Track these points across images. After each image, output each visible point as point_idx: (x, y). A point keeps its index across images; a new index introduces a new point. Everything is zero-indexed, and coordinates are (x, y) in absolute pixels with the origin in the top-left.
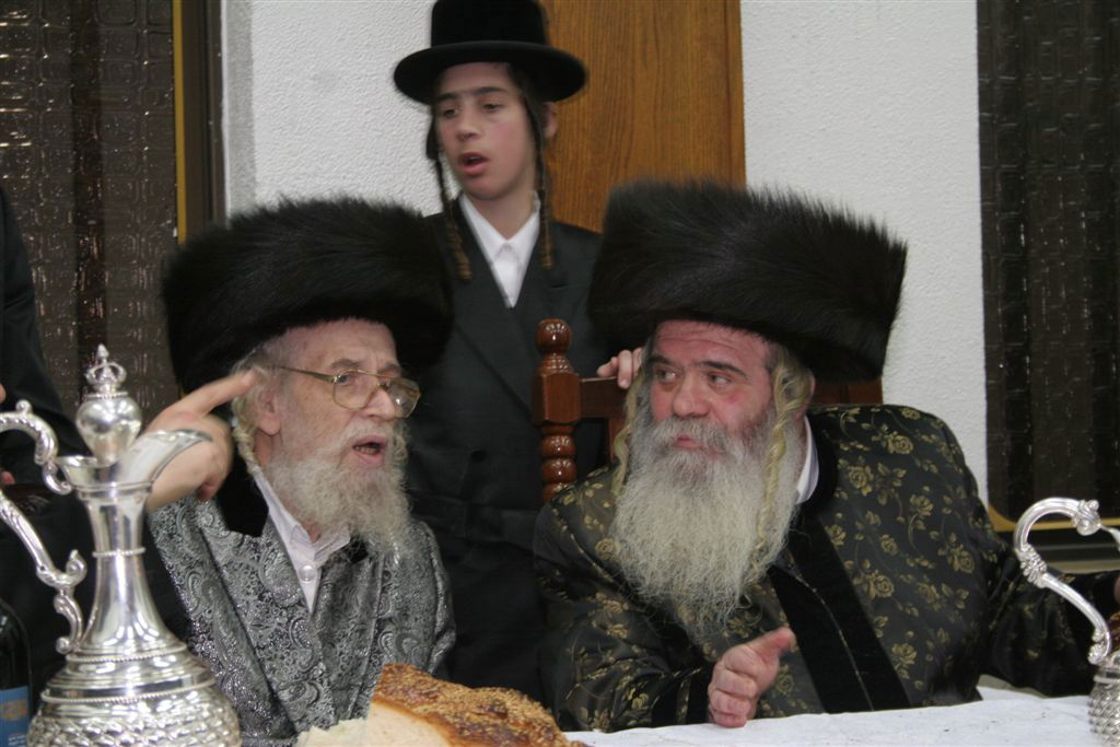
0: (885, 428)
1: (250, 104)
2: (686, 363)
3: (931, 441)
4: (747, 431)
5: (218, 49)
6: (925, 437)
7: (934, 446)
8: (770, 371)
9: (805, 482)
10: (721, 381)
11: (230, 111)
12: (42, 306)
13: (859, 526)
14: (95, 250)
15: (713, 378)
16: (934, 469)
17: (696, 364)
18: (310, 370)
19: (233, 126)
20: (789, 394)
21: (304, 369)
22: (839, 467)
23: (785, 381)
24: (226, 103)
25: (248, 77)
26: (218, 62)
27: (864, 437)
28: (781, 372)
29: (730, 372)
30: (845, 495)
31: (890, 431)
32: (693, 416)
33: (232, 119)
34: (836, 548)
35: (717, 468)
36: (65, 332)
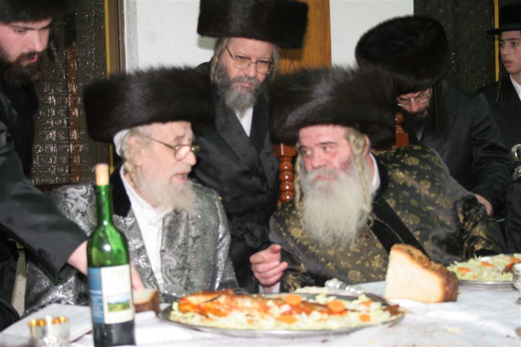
0: (406, 155)
1: (136, 31)
2: (312, 145)
3: (426, 158)
4: (344, 167)
5: (122, 9)
6: (424, 156)
7: (429, 158)
8: (348, 139)
9: (375, 182)
10: (328, 149)
11: (127, 34)
12: (54, 111)
13: (401, 197)
14: (75, 90)
15: (325, 148)
16: (429, 168)
17: (316, 145)
18: (162, 141)
19: (129, 40)
20: (358, 147)
21: (159, 140)
22: (388, 175)
23: (354, 141)
24: (126, 30)
25: (135, 20)
26: (123, 14)
27: (398, 161)
28: (352, 138)
29: (330, 145)
30: (392, 186)
31: (409, 156)
32: (320, 167)
33: (128, 37)
34: (392, 208)
35: (335, 185)
36: (63, 121)
